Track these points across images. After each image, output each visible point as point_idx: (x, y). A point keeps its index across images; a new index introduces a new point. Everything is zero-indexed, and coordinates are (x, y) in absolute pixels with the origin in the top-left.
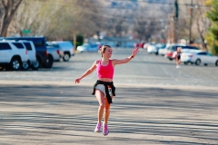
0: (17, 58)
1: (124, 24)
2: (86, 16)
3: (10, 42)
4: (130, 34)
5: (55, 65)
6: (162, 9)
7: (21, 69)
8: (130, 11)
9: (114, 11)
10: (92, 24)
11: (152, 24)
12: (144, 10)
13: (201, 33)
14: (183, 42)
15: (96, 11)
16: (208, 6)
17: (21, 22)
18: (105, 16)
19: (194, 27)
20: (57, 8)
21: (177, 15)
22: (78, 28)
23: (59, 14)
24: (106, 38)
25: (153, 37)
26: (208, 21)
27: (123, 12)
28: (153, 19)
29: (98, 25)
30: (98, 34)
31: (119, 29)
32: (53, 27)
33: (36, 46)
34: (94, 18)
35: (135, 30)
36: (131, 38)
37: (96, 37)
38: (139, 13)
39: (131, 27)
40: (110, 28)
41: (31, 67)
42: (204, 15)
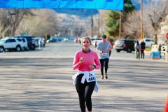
0: (19, 46)
1: (69, 29)
2: (51, 26)
3: (16, 39)
4: (71, 34)
5: (36, 48)
6: (86, 22)
7: (21, 50)
8: (71, 24)
9: (64, 23)
10: (54, 29)
11: (81, 29)
12: (77, 22)
13: (103, 33)
14: (95, 37)
15: (55, 23)
16: (106, 20)
17: (21, 29)
18: (60, 26)
19: (100, 30)
20: (38, 23)
21: (92, 25)
22: (47, 31)
23: (39, 25)
24: (61, 36)
25: (82, 35)
26: (106, 27)
27: (68, 24)
28: (82, 27)
29: (57, 30)
30: (57, 34)
31: (66, 32)
32: (36, 31)
33: (28, 40)
34: (55, 27)
35: (74, 32)
36: (72, 35)
37: (56, 35)
38: (75, 24)
39: (72, 30)
40: (62, 31)
41: (25, 50)
42: (104, 25)
